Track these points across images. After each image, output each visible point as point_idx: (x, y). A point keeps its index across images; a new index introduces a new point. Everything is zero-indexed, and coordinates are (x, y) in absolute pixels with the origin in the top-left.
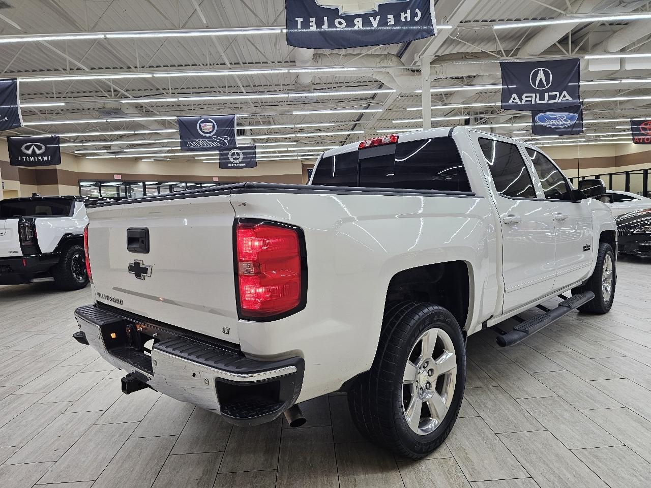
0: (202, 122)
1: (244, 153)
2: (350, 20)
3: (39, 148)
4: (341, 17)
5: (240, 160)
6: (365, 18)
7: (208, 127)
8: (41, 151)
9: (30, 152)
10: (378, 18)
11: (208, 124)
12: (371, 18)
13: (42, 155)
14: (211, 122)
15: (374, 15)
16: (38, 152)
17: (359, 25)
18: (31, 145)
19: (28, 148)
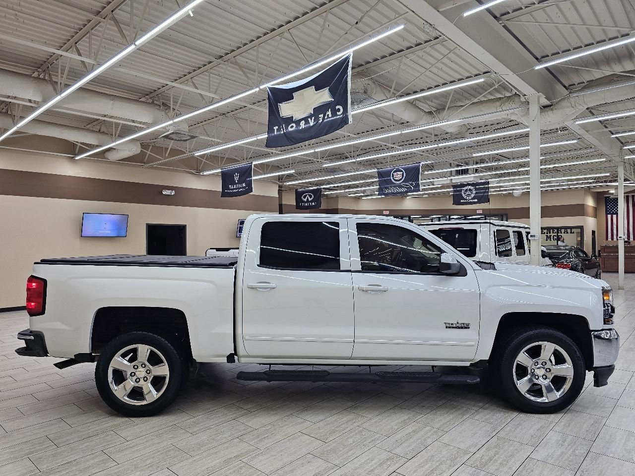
0: (394, 172)
1: (476, 189)
2: (298, 122)
3: (311, 196)
4: (294, 122)
5: (473, 195)
6: (306, 119)
7: (398, 176)
8: (312, 199)
9: (305, 200)
10: (313, 118)
11: (399, 173)
12: (309, 119)
13: (312, 201)
14: (401, 171)
15: (310, 116)
16: (310, 199)
17: (303, 125)
18: (307, 195)
19: (305, 197)
